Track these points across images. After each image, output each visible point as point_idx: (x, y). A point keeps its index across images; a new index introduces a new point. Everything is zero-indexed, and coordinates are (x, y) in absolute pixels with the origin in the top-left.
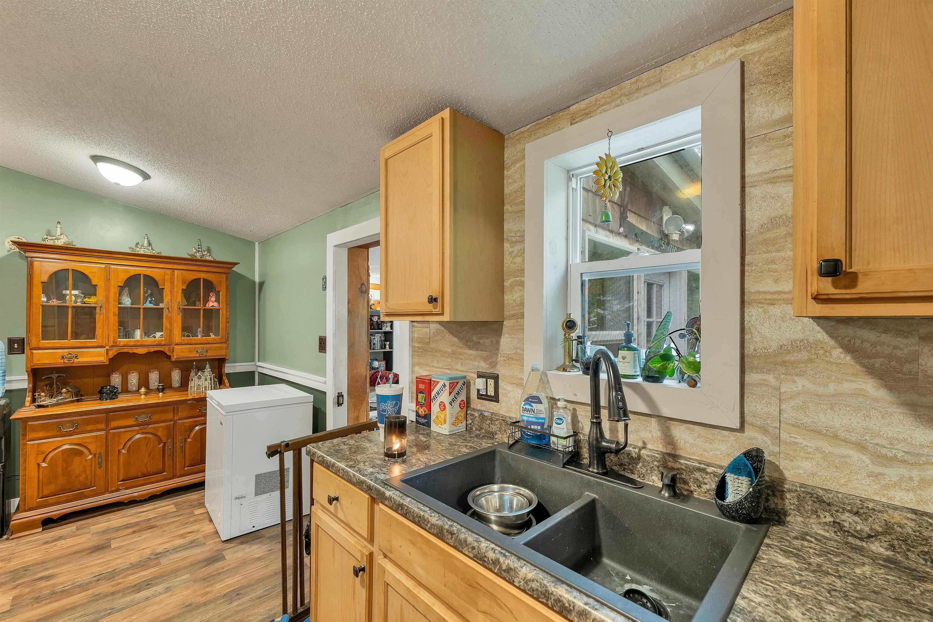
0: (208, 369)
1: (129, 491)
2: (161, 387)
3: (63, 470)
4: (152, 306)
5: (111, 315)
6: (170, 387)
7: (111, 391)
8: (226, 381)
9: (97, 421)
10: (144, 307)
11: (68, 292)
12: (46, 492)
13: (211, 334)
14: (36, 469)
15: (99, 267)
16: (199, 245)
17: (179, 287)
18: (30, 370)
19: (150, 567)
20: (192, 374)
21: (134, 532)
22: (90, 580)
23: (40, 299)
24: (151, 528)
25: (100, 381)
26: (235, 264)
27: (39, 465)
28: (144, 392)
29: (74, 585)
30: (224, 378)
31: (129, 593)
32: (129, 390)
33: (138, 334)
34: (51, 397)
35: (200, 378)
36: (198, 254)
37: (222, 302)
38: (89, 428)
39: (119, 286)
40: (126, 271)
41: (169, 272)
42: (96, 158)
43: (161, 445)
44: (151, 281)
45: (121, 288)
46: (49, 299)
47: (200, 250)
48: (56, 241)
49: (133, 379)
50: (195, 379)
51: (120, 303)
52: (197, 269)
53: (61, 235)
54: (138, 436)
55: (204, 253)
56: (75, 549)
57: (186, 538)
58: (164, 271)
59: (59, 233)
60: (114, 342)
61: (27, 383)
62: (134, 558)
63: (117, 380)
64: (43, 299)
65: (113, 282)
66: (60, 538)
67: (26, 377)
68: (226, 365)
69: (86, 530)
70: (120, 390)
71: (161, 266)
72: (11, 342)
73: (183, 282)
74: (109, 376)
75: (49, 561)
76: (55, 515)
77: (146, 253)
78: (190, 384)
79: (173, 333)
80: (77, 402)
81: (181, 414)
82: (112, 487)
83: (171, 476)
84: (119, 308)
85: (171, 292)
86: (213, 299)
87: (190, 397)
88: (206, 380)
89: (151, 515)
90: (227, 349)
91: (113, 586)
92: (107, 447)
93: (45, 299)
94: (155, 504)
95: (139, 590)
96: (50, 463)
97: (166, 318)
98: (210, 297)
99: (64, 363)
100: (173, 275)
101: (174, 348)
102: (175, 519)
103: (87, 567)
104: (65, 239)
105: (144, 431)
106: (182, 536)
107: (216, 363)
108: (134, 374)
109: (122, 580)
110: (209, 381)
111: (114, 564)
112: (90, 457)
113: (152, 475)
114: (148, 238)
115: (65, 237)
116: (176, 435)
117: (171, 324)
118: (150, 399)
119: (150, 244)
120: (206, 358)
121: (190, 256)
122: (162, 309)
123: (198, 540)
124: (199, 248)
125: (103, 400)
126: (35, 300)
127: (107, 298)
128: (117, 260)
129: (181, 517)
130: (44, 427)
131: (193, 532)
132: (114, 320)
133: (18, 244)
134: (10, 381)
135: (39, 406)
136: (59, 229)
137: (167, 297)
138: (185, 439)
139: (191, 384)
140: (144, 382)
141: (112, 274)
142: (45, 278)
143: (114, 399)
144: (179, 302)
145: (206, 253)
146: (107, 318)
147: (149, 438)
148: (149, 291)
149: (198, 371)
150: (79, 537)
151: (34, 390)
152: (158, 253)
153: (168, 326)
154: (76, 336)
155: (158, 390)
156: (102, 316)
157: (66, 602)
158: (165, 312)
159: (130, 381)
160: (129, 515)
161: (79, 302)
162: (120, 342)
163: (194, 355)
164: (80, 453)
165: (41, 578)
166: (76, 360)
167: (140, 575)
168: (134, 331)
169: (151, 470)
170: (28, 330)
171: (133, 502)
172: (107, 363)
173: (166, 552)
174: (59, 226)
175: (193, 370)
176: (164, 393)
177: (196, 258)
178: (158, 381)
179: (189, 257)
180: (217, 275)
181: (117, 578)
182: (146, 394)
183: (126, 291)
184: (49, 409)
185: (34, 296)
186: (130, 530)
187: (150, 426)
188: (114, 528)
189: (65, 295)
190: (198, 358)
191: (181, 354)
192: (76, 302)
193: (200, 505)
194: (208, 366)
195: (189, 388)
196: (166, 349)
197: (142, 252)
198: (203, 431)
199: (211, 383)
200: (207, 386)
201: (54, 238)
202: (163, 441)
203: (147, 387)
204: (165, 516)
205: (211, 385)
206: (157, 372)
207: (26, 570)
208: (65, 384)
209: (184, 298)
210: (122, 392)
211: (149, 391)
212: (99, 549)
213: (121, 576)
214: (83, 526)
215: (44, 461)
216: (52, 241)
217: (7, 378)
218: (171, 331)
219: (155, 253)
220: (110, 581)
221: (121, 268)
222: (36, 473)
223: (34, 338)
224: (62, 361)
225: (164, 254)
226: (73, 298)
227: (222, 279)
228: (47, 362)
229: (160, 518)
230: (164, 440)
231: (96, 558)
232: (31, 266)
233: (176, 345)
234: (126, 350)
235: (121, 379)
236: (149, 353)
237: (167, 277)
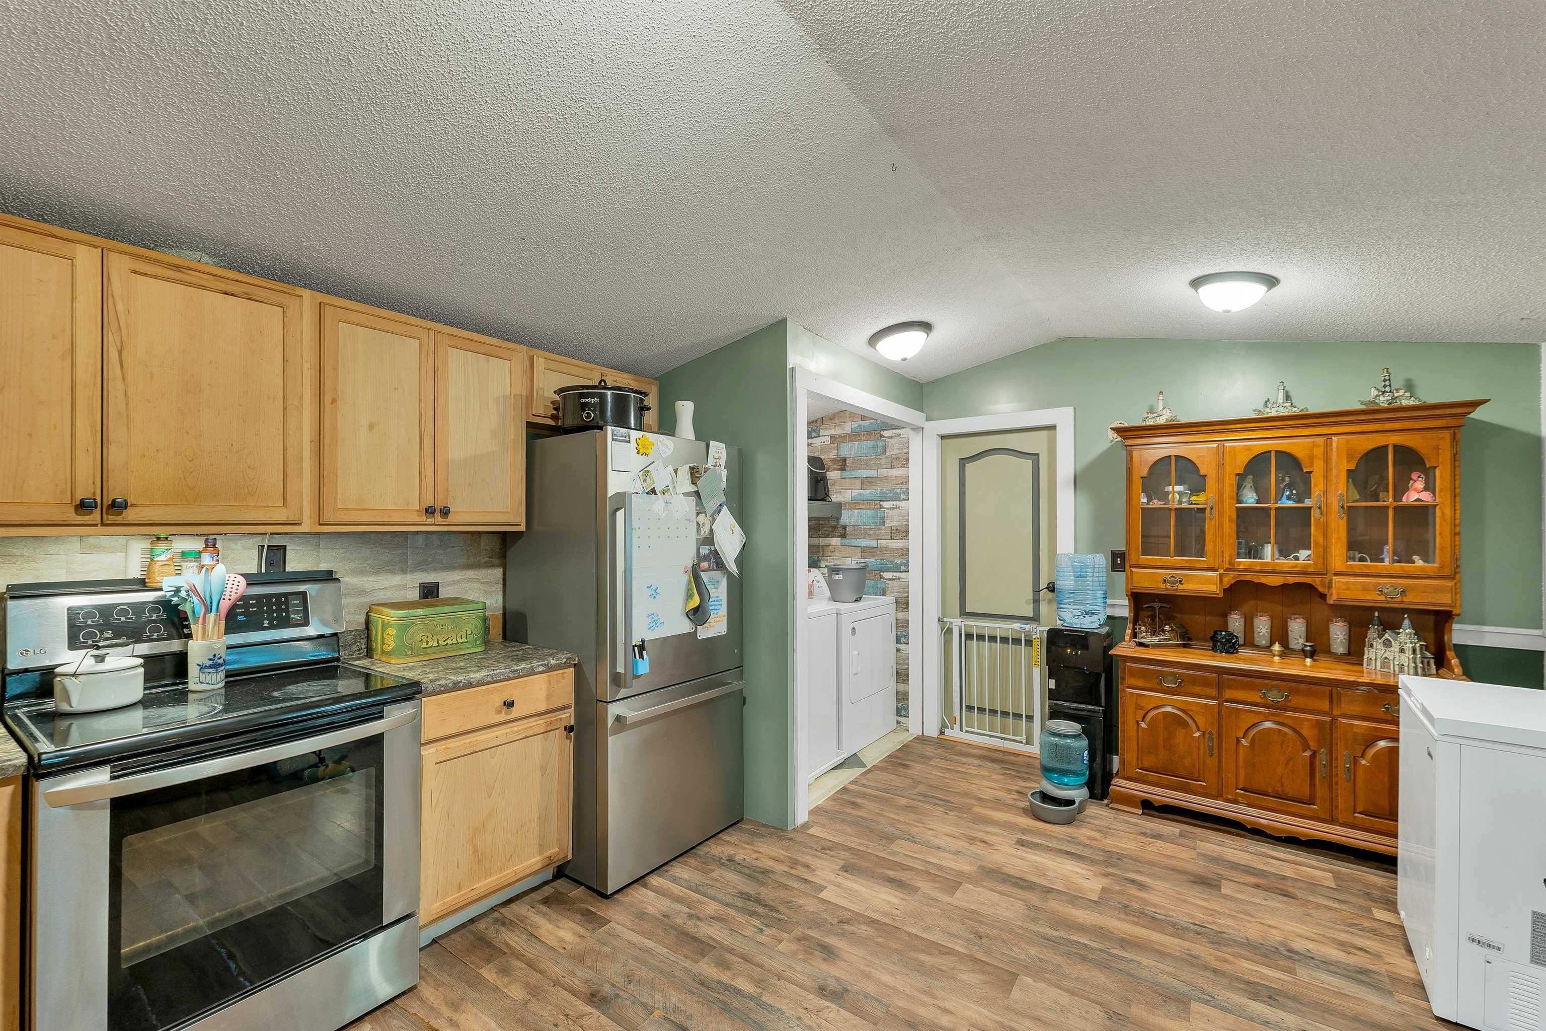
0: (1406, 632)
1: (1252, 811)
2: (1308, 648)
3: (1164, 741)
4: (1290, 504)
5: (1226, 521)
6: (1328, 652)
7: (1227, 640)
8: (1454, 662)
9: (1206, 683)
10: (1277, 506)
11: (1170, 488)
12: (1146, 764)
13: (1416, 558)
14: (1135, 728)
15: (1208, 448)
16: (1385, 380)
17: (1341, 466)
18: (1129, 594)
19: (1276, 967)
20: (1372, 633)
21: (1257, 886)
22: (1187, 925)
23: (1140, 500)
24: (1285, 896)
25: (1213, 621)
26: (1475, 404)
27: (1138, 724)
28: (1278, 651)
29: (1168, 918)
30: (1450, 654)
31: (1239, 989)
32: (1256, 643)
33: (1268, 550)
34: (1154, 634)
35: (1388, 644)
36: (1382, 398)
37: (1441, 491)
38: (1197, 689)
39: (1237, 474)
40: (1248, 448)
41: (1320, 440)
42: (1196, 283)
43: (1307, 754)
44: (1288, 461)
45: (1241, 477)
46: (1150, 500)
47: (1388, 389)
48: (1157, 419)
49: (1263, 627)
50: (1378, 644)
51: (1239, 502)
52: (1381, 429)
53: (1163, 409)
54: (1268, 725)
55: (1396, 395)
56: (1174, 863)
57: (1351, 955)
58: (1313, 440)
59: (1161, 408)
60: (1230, 564)
61: (1128, 610)
62: (1253, 932)
63: (1237, 624)
64: (1142, 500)
65: (1228, 469)
66: (1159, 837)
67: (1126, 602)
68: (1455, 626)
69: (1190, 843)
70: (1241, 641)
71: (1307, 432)
72: (1115, 555)
73: (1350, 456)
74: (1225, 616)
75: (1144, 863)
76: (1156, 800)
77: (1281, 414)
78: (1366, 652)
79: (1331, 552)
80: (1184, 647)
81: (1346, 707)
82: (1228, 793)
83: (1327, 817)
84: (1237, 508)
85: (1326, 477)
86: (1420, 485)
87: (1365, 679)
88: (1402, 651)
89: (1288, 871)
90: (1455, 591)
91: (1217, 959)
92: (1220, 726)
93: (1145, 500)
94: (1296, 855)
95: (1255, 997)
96: (1150, 724)
97: (1315, 525)
98: (1411, 482)
99: (1167, 589)
100: (1328, 446)
101: (1332, 580)
102: (1331, 904)
103: (1185, 901)
104: (1168, 414)
105: (1277, 719)
106: (1342, 945)
107: (1431, 620)
108: (1263, 618)
109: (1231, 958)
110: (1409, 654)
111: (1222, 921)
112: (1197, 734)
113: (1289, 800)
114: (1285, 387)
115: (1168, 411)
116: (1337, 744)
117: (1325, 535)
118: (1286, 666)
119: (1288, 397)
120: (1402, 606)
121: (1365, 404)
122: (1310, 508)
123: (1376, 977)
124: (1385, 386)
125: (1216, 652)
126: (1134, 502)
127: (1220, 493)
128: (1234, 434)
129: (1344, 907)
130: (1144, 674)
131: (1366, 952)
132: (1229, 528)
133: (1118, 430)
134: (1113, 606)
135: (1141, 645)
136: (1161, 403)
137: (1317, 490)
138: (1355, 761)
139: (1369, 654)
140: (1280, 635)
141: (1227, 456)
142: (1145, 472)
143: (1232, 653)
144: (1342, 495)
145: (1401, 393)
146: (1221, 525)
147: (1286, 734)
148: (1287, 479)
149: (1384, 630)
150: (1181, 848)
151: (1135, 621)
152: (1302, 410)
153: (1321, 540)
154: (1182, 550)
155: (1304, 653)
156: (1213, 522)
157: (1155, 936)
158: (1315, 514)
159: (1256, 630)
160: (1252, 851)
161: (1184, 502)
162: (1239, 563)
163: (1372, 597)
164: (1185, 725)
165: (1133, 881)
166: (1180, 587)
167: (1259, 969)
168: (1263, 546)
169: (1289, 791)
170: (1128, 543)
171: (1258, 833)
172: (1221, 595)
173: (1308, 958)
174: (1161, 397)
175: (1374, 625)
176: (1315, 661)
177: (1378, 408)
178: (1304, 635)
179: (1363, 407)
180: (1429, 434)
181: (1224, 949)
182: (1282, 655)
183: (1249, 482)
184: (1151, 650)
185: (1134, 496)
186: (1252, 880)
187: (1288, 713)
188: (1228, 861)
189: (1168, 493)
190: (1383, 605)
191: (1347, 592)
192: (1180, 502)
193: (1387, 904)
194: (1406, 623)
195: (1365, 660)
196: (1316, 581)
197: (1274, 413)
198: (1393, 754)
199: (1414, 659)
200: (1406, 664)
201: (1156, 415)
202: (1312, 748)
203: (1285, 644)
204: (1313, 886)
205: (1415, 663)
206: (1301, 621)
207: (1119, 859)
208: (1169, 619)
209: (1351, 486)
210: (1244, 645)
211: (1287, 651)
212: (1204, 883)
213: (1230, 950)
214: (1189, 834)
215: (1143, 720)
216: (1152, 420)
217: (1109, 601)
218: (1326, 549)
219: (1296, 411)
220: (1213, 946)
221: (1239, 446)
222: (1135, 733)
223: (1133, 553)
224: (1163, 586)
225: (1312, 410)
226: (1177, 496)
227: (1441, 442)
228: (1146, 585)
229: (1304, 886)
230: (1313, 744)
231: (1198, 894)
232: (1130, 456)
233: (1336, 574)
234: (1248, 578)
235: (1242, 623)
236: (1284, 586)
237: (1319, 451)
